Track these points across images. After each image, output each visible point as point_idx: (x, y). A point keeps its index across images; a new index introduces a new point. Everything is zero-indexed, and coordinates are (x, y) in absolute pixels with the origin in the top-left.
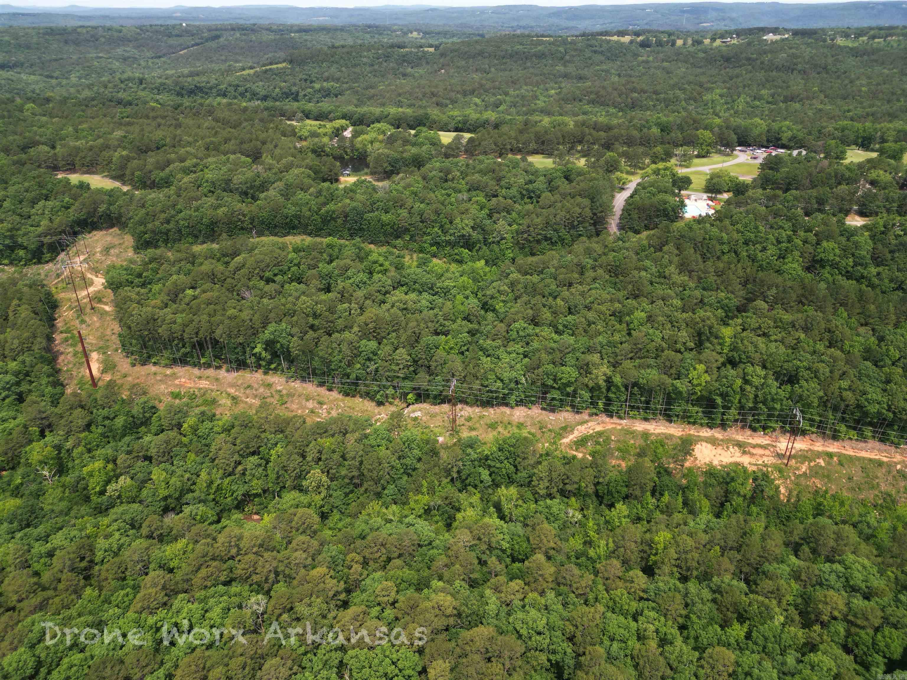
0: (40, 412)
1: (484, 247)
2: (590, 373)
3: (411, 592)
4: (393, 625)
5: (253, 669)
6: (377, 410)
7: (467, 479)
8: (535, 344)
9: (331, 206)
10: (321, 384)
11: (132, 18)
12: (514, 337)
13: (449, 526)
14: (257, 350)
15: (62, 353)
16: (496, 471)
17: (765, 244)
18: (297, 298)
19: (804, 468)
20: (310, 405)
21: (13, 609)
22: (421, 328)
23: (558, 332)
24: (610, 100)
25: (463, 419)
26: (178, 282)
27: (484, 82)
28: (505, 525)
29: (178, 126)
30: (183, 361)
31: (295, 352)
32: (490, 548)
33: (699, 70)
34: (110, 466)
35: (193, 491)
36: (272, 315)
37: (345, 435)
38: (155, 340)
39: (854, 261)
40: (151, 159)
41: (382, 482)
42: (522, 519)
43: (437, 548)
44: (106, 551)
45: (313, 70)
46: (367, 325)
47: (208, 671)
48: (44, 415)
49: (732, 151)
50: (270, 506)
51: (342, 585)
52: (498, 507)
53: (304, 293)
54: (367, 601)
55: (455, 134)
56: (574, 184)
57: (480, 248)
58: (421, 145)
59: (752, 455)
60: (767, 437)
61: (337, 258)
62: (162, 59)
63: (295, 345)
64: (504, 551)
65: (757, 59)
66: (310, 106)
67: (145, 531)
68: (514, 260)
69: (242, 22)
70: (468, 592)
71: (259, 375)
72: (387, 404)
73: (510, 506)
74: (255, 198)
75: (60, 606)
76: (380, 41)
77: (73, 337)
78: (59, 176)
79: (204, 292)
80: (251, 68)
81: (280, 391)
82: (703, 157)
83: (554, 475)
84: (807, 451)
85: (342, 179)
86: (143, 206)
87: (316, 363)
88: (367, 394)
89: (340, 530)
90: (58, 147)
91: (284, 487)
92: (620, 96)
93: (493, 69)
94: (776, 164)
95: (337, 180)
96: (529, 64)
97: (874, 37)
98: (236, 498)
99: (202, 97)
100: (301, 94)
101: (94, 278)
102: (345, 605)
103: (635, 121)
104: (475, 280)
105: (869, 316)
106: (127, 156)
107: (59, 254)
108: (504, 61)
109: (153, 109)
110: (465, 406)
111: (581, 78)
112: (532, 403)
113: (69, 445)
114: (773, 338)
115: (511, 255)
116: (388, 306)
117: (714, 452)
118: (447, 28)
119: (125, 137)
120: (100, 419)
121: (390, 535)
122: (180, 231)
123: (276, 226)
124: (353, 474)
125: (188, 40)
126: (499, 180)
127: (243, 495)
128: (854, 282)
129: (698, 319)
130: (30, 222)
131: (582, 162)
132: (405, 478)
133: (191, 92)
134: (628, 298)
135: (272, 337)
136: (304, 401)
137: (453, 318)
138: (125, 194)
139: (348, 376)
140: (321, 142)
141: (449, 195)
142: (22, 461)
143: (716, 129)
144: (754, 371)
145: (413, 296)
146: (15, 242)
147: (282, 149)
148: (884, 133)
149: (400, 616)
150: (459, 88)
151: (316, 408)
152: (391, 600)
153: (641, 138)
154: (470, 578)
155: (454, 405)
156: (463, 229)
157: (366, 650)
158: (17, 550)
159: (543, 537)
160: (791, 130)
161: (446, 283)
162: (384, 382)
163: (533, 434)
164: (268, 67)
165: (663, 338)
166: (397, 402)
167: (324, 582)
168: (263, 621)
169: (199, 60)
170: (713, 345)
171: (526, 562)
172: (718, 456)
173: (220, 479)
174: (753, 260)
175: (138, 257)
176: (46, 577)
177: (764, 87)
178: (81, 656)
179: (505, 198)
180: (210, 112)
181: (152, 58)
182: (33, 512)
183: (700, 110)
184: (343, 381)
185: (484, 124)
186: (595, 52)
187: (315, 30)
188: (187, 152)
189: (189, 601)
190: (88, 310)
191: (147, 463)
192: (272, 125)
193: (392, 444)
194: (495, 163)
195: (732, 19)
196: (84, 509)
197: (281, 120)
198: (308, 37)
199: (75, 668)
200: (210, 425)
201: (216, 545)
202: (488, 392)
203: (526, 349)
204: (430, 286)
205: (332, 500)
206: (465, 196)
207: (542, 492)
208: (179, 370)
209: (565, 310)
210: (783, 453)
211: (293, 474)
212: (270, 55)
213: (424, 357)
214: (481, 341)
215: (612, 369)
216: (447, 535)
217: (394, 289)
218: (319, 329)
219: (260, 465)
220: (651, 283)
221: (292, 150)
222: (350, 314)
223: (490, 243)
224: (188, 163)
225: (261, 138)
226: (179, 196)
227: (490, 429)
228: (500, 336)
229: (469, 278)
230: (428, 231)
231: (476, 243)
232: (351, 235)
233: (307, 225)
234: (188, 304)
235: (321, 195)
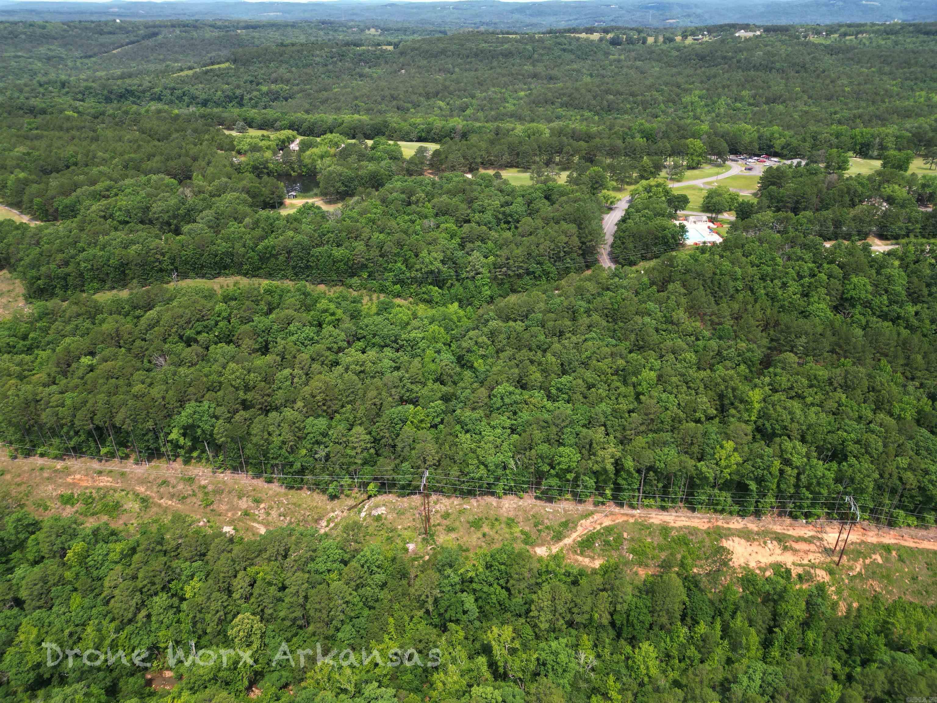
1: (457, 284)
2: (594, 454)
6: (330, 505)
7: (446, 612)
8: (525, 415)
9: (271, 241)
10: (258, 476)
11: (61, 13)
12: (498, 405)
14: (173, 436)
16: (484, 596)
17: (784, 280)
18: (224, 366)
19: (858, 567)
20: (244, 504)
22: (383, 397)
23: (549, 397)
24: (584, 103)
25: (438, 516)
26: (72, 348)
27: (447, 83)
29: (96, 139)
30: (77, 451)
31: (221, 439)
33: (675, 70)
36: (191, 390)
39: (888, 299)
40: (55, 182)
41: (335, 622)
45: (259, 70)
46: (314, 397)
49: (724, 161)
53: (233, 357)
55: (418, 144)
56: (556, 206)
57: (452, 284)
58: (380, 159)
59: (795, 551)
60: (811, 527)
61: (277, 308)
62: (93, 59)
63: (220, 429)
65: (733, 58)
66: (253, 113)
68: (492, 300)
69: (182, 18)
71: (178, 465)
72: (342, 497)
73: (503, 652)
74: (177, 232)
76: (335, 39)
79: (105, 360)
80: (190, 68)
81: (205, 487)
82: (694, 168)
83: (559, 603)
84: (860, 544)
85: (287, 201)
86: (37, 244)
87: (250, 451)
88: (317, 485)
92: (595, 98)
93: (457, 70)
94: (779, 178)
95: (280, 205)
96: (495, 63)
97: (845, 34)
100: (247, 97)
103: (617, 128)
104: (448, 330)
105: (916, 369)
106: (26, 178)
108: (469, 60)
109: (68, 118)
110: (441, 497)
111: (551, 78)
112: (524, 491)
114: (809, 400)
115: (489, 293)
116: (340, 369)
117: (750, 549)
118: (406, 25)
119: (29, 154)
122: (81, 275)
123: (203, 266)
125: (122, 38)
126: (470, 202)
128: (890, 323)
129: (719, 380)
131: (563, 178)
133: (122, 97)
134: (630, 352)
135: (190, 421)
136: (236, 499)
137: (423, 380)
138: (18, 227)
139: (291, 464)
140: (263, 157)
141: (413, 222)
143: (705, 136)
144: (794, 448)
145: (372, 353)
147: (215, 167)
148: (883, 139)
150: (421, 90)
151: (251, 508)
153: (625, 148)
155: (427, 496)
156: (431, 263)
160: (784, 136)
161: (413, 335)
162: (338, 471)
164: (208, 68)
165: (679, 404)
166: (355, 493)
169: (133, 59)
170: (739, 412)
172: (754, 554)
174: (772, 299)
175: (28, 310)
177: (744, 88)
179: (479, 224)
180: (136, 121)
181: (81, 58)
183: (680, 113)
184: (286, 470)
185: (451, 133)
186: (564, 50)
187: (264, 26)
188: (100, 172)
192: (207, 137)
194: (465, 180)
195: (698, 16)
197: (219, 130)
198: (256, 35)
200: (105, 549)
202: (469, 479)
203: (513, 422)
204: (393, 338)
205: (268, 651)
206: (432, 222)
207: (544, 626)
208: (74, 463)
209: (557, 369)
210: (832, 547)
212: (213, 54)
213: (387, 435)
214: (458, 412)
215: (621, 447)
217: (350, 344)
218: (252, 406)
219: (171, 607)
220: (657, 330)
221: (228, 168)
222: (292, 383)
223: (463, 279)
224: (99, 187)
225: (191, 153)
226: (82, 230)
227: (473, 529)
228: (481, 404)
229: (440, 326)
230: (390, 266)
231: (448, 280)
232: (296, 274)
233: (242, 264)
234: (82, 378)
235: (258, 227)
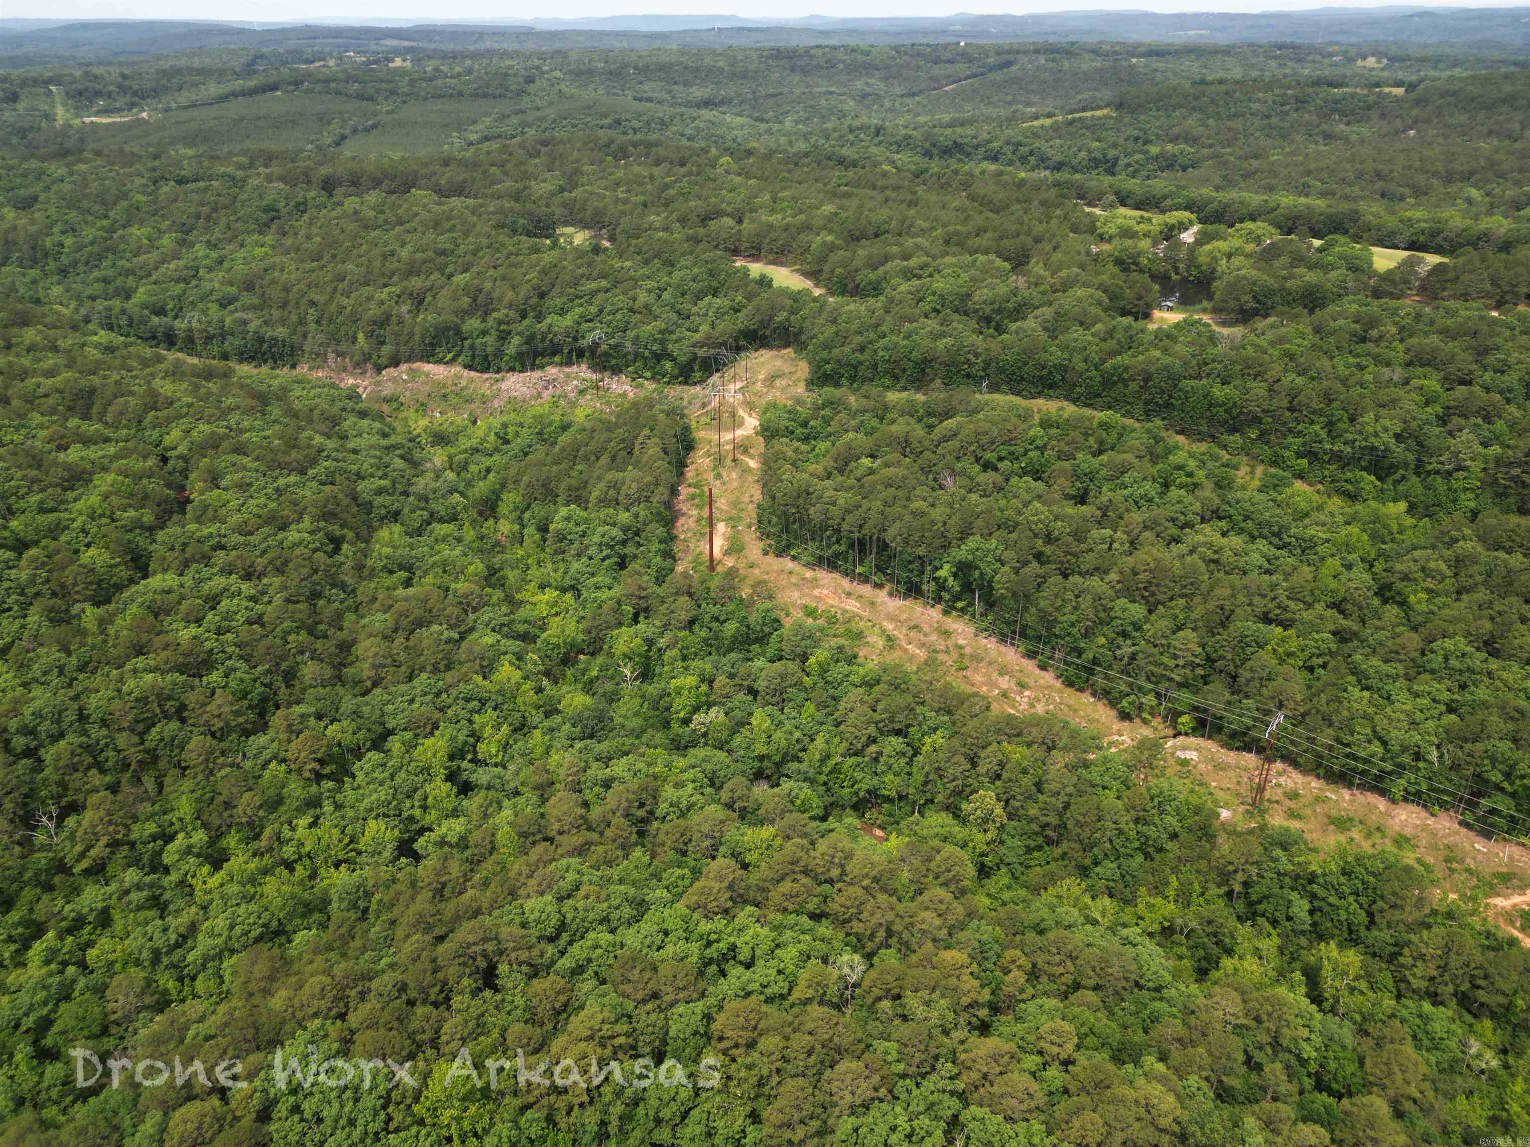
0: (640, 588)
1: (1414, 479)
3: (1102, 1057)
4: (1056, 1099)
5: (822, 1062)
6: (1116, 725)
7: (1260, 902)
8: (1482, 693)
9: (1123, 359)
10: (1031, 655)
11: (886, 33)
12: (1434, 666)
13: (1202, 974)
14: (942, 573)
15: (683, 514)
16: (1327, 909)
18: (1026, 504)
20: (1005, 683)
21: (551, 840)
22: (1238, 602)
25: (1279, 791)
26: (854, 444)
27: (1498, 157)
28: (1319, 1016)
29: (912, 204)
30: (831, 563)
31: (1000, 591)
32: (1276, 1044)
34: (704, 688)
35: (800, 761)
36: (979, 523)
37: (1050, 749)
38: (803, 523)
40: (863, 251)
41: (1096, 850)
42: (1358, 1017)
43: (1170, 1002)
44: (671, 805)
45: (1153, 121)
46: (1136, 574)
47: (760, 1035)
48: (643, 594)
50: (903, 824)
51: (986, 995)
52: (1312, 977)
53: (1039, 497)
54: (1022, 1039)
55: (1406, 253)
57: (1403, 478)
58: (1327, 268)
61: (1112, 449)
62: (917, 98)
63: (1003, 578)
64: (1303, 1062)
66: (1133, 184)
67: (725, 795)
68: (1475, 514)
69: (1052, 39)
70: (1210, 1105)
71: (935, 614)
72: (1137, 720)
73: (1338, 984)
74: (1000, 329)
75: (602, 860)
76: (1295, 74)
77: (701, 496)
78: (738, 264)
79: (887, 465)
80: (1049, 115)
81: (961, 647)
83: (1455, 961)
85: (1157, 314)
86: (834, 321)
87: (1030, 618)
88: (1106, 693)
89: (1004, 904)
90: (746, 221)
91: (932, 802)
95: (1147, 316)
98: (856, 793)
99: (960, 160)
100: (1123, 162)
101: (746, 417)
102: (984, 1028)
104: (1375, 537)
106: (832, 243)
107: (711, 375)
109: (885, 174)
110: (1290, 769)
112: (1443, 805)
113: (662, 642)
115: (1472, 504)
116: (1183, 548)
118: (1446, 50)
119: (836, 214)
120: (707, 618)
121: (1089, 945)
122: (875, 366)
123: (1023, 379)
124: (1048, 819)
125: (962, 68)
126: (1482, 352)
127: (869, 792)
130: (687, 324)
132: (1140, 858)
133: (946, 152)
135: (970, 557)
136: (995, 674)
137: (1309, 599)
138: (815, 300)
139: (1080, 653)
140: (1135, 247)
141: (1361, 368)
142: (605, 647)
145: (1237, 541)
146: (664, 349)
147: (1065, 253)
149: (1072, 1088)
150: (1439, 167)
151: (1013, 691)
152: (1064, 1056)
154: (1220, 1082)
155: (1270, 760)
156: (1376, 435)
157: (1000, 1118)
158: (572, 765)
159: (1396, 1069)
161: (1311, 532)
162: (1142, 682)
163: (1426, 867)
164: (1077, 115)
166: (1157, 722)
167: (958, 977)
168: (853, 998)
169: (970, 101)
171: (1345, 1101)
173: (842, 755)
175: (809, 398)
176: (596, 812)
178: (610, 937)
179: (1488, 390)
180: (966, 186)
181: (903, 96)
182: (601, 720)
184: (1069, 659)
185: (1478, 241)
187: (1177, 52)
188: (916, 244)
189: (758, 921)
190: (728, 461)
191: (750, 698)
192: (1058, 212)
193: (1128, 793)
194: (1482, 318)
196: (659, 737)
197: (1076, 205)
198: (1161, 65)
199: (600, 951)
200: (846, 669)
201: (812, 853)
202: (1347, 756)
203: (1455, 697)
204: (1276, 529)
205: (1003, 850)
206: (1398, 374)
207: (1418, 984)
208: (823, 575)
211: (951, 786)
212: (1086, 95)
213: (1229, 656)
214: (1358, 657)
216: (1194, 988)
217: (1203, 520)
218: (1049, 562)
219: (904, 754)
221: (1083, 257)
222: (1110, 549)
223: (1429, 473)
224: (914, 262)
225: (1035, 232)
226: (887, 312)
227: (1332, 827)
228: (1402, 657)
229: (1364, 530)
230: (1299, 428)
231: (1398, 468)
232: (1147, 413)
233: (1075, 385)
234: (859, 480)
235: (1112, 337)
